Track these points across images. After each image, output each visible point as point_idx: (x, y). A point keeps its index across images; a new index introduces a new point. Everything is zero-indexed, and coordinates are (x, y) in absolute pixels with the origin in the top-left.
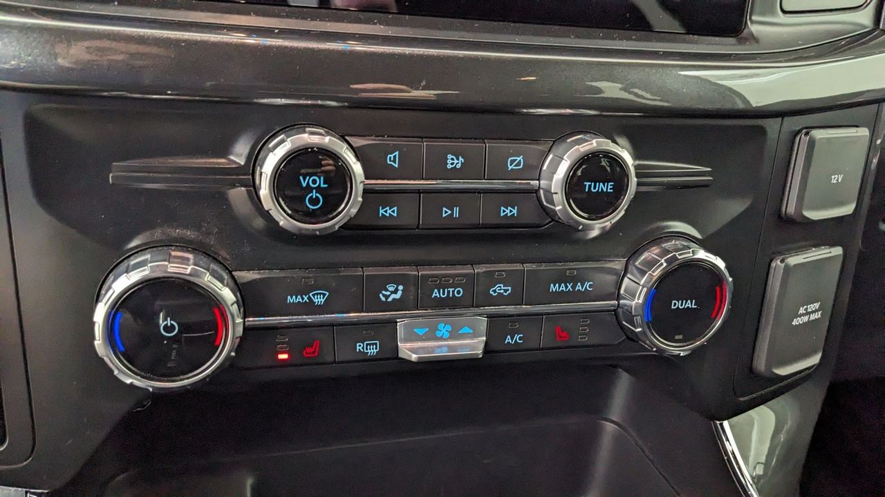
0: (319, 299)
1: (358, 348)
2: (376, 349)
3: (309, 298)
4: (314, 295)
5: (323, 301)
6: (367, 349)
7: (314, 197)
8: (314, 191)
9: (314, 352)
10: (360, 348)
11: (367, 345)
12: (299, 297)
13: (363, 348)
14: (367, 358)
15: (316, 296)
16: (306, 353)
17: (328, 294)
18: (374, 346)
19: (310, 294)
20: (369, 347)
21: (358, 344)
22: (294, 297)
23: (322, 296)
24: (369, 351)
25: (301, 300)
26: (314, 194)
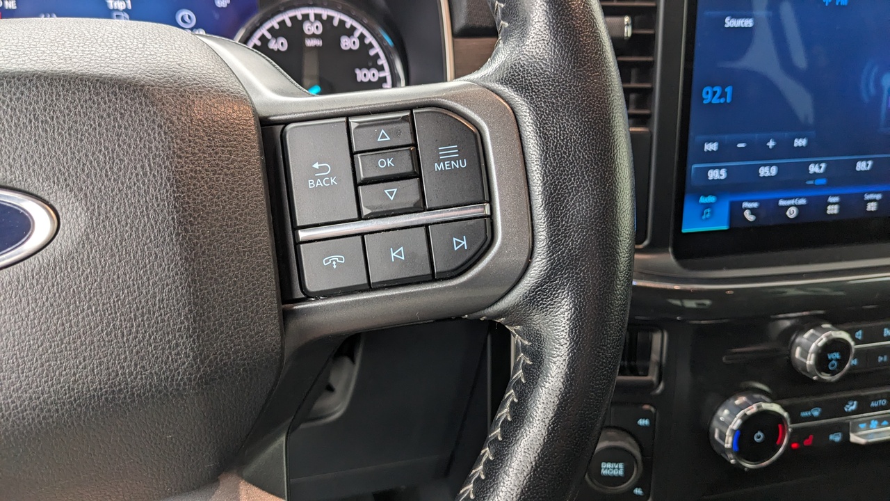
4: (813, 411)
17: (820, 409)
22: (804, 413)
25: (806, 416)
26: (834, 362)
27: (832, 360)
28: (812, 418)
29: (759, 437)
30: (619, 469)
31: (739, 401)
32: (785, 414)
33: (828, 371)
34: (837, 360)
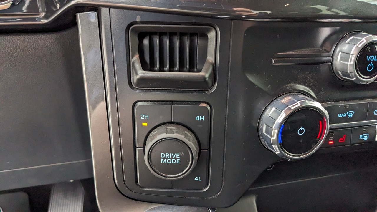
0: (350, 115)
1: (360, 137)
2: (367, 137)
3: (347, 115)
4: (348, 113)
5: (352, 116)
6: (363, 138)
7: (371, 66)
8: (371, 63)
9: (343, 140)
10: (361, 137)
11: (364, 135)
12: (343, 114)
13: (362, 137)
14: (363, 142)
15: (349, 114)
16: (340, 141)
17: (354, 112)
18: (367, 136)
19: (347, 113)
20: (364, 137)
21: (360, 136)
22: (341, 114)
23: (352, 113)
24: (364, 139)
25: (343, 116)
26: (371, 64)
27: (370, 61)
28: (347, 119)
29: (301, 132)
30: (176, 158)
31: (286, 100)
32: (326, 112)
33: (365, 73)
34: (374, 62)
